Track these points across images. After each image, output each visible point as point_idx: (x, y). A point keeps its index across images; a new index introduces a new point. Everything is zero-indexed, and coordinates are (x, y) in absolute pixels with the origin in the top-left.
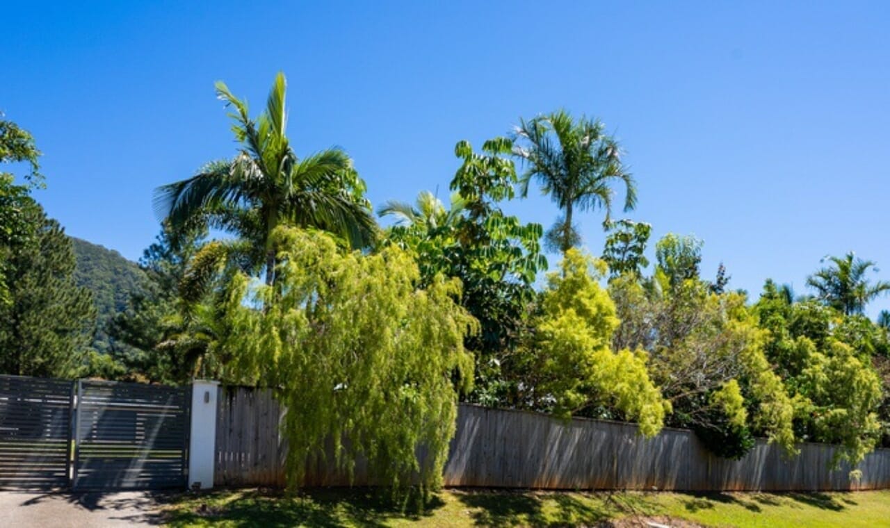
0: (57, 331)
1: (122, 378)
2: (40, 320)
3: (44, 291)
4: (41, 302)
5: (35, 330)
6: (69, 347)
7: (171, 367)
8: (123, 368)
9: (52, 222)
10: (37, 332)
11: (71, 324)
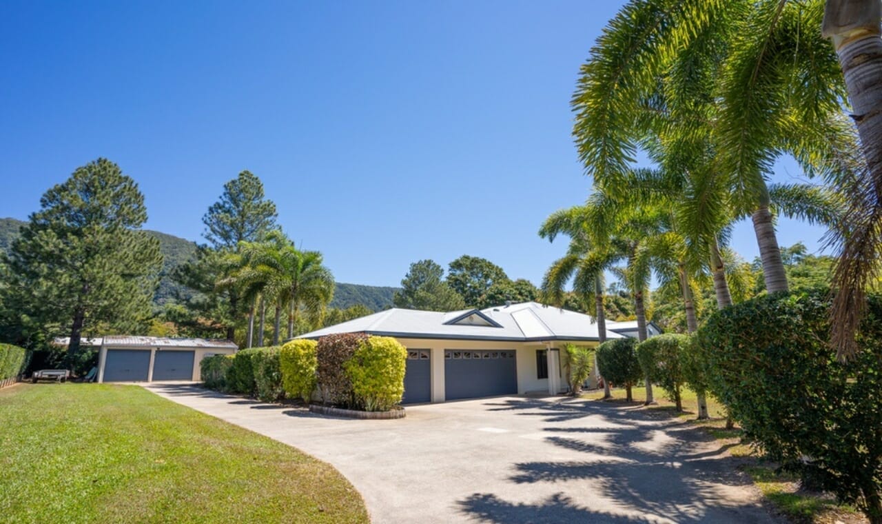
0: (123, 275)
1: (184, 320)
2: (105, 264)
3: (112, 238)
4: (108, 248)
5: (98, 273)
6: (133, 289)
7: (230, 308)
8: (186, 311)
9: (126, 178)
10: (100, 275)
11: (137, 269)
